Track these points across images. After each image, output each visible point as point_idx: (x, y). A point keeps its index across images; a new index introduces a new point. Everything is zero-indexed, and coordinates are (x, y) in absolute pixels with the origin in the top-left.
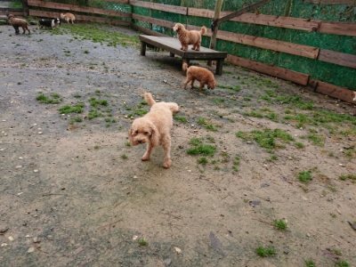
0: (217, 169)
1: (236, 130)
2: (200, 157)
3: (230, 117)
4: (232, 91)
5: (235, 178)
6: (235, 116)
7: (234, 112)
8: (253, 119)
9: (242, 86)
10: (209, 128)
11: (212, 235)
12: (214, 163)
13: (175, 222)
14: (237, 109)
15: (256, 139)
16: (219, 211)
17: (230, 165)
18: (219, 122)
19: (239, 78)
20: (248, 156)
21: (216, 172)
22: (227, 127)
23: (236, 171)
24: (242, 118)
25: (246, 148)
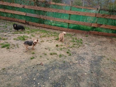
0: (13, 48)
1: (13, 38)
2: (6, 47)
3: (9, 35)
4: (4, 28)
5: (19, 49)
6: (10, 35)
7: (9, 33)
8: (16, 34)
9: (7, 25)
10: (4, 39)
11: (20, 60)
12: (11, 47)
13: (9, 62)
14: (9, 32)
15: (20, 39)
16: (19, 56)
17: (16, 47)
18: (6, 37)
19: (4, 23)
20: (20, 43)
21: (13, 49)
22: (9, 38)
23: (18, 47)
24: (12, 35)
25: (18, 42)
